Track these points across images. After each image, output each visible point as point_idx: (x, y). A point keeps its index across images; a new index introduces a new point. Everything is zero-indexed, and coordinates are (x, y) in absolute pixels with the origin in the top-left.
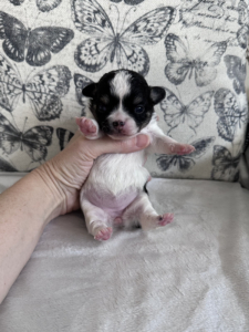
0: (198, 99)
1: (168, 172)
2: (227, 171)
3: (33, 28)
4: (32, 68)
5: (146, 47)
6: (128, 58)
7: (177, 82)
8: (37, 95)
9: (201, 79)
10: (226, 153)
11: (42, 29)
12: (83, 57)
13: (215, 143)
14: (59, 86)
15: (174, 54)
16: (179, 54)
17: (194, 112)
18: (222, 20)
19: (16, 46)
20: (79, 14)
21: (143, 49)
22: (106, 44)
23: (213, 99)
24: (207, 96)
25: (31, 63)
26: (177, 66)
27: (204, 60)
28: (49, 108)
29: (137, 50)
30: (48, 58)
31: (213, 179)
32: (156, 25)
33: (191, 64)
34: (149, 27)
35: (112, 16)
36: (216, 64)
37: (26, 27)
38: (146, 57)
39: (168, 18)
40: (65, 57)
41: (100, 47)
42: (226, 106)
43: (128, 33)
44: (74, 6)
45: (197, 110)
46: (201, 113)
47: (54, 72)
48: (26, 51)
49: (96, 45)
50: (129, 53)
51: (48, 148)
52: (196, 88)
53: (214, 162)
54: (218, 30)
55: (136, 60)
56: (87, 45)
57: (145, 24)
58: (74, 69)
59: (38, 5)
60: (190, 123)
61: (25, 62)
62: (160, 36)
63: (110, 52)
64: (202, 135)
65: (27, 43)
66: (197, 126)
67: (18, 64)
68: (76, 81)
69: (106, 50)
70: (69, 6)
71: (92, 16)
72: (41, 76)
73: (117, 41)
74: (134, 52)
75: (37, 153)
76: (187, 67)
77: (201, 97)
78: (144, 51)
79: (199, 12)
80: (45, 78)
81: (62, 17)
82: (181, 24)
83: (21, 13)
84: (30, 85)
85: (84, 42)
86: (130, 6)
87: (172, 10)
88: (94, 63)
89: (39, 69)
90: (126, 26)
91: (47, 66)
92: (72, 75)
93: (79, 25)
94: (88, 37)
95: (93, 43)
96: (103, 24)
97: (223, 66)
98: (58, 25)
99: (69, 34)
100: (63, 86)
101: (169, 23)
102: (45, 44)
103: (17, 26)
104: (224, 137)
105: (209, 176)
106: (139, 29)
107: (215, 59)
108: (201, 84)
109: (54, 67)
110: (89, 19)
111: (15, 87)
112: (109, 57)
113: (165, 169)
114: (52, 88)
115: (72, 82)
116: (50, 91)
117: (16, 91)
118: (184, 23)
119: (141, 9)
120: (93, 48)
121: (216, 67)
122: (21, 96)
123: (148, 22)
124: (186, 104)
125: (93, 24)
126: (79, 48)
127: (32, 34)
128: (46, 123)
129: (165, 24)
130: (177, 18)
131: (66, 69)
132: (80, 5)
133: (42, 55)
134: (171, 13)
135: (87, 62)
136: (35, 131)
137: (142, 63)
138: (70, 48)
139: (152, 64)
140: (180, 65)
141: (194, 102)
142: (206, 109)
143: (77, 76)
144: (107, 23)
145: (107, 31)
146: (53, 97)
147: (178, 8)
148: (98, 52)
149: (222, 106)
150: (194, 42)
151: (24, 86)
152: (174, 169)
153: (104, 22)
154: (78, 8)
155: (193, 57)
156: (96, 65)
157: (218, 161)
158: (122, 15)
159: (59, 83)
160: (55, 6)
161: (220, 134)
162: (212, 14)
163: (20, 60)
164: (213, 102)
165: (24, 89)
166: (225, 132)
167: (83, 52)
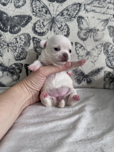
0: (95, 48)
1: (81, 85)
2: (112, 84)
3: (12, 16)
4: (12, 35)
5: (68, 23)
6: (59, 28)
7: (84, 40)
8: (15, 48)
9: (96, 38)
10: (111, 75)
11: (17, 16)
12: (36, 29)
13: (105, 70)
14: (25, 43)
15: (82, 26)
16: (84, 26)
17: (93, 54)
18: (106, 8)
19: (4, 25)
20: (35, 9)
21: (66, 24)
22: (48, 22)
23: (103, 48)
24: (100, 46)
25: (11, 33)
26: (83, 32)
27: (97, 28)
28: (20, 54)
29: (63, 24)
30: (19, 30)
31: (105, 88)
32: (72, 12)
33: (91, 31)
34: (69, 13)
35: (51, 9)
36: (103, 30)
37: (9, 15)
38: (68, 28)
39: (78, 9)
40: (28, 29)
41: (45, 24)
42: (109, 51)
43: (59, 16)
44: (32, 5)
45: (95, 53)
46: (97, 55)
47: (23, 37)
48: (9, 27)
49: (43, 23)
50: (59, 26)
51: (20, 74)
52: (94, 42)
53: (104, 79)
54: (104, 13)
55: (63, 29)
56: (38, 23)
57: (67, 12)
58: (32, 35)
59: (15, 5)
60: (91, 60)
61: (8, 32)
62: (74, 17)
63: (50, 26)
64: (98, 66)
65: (9, 23)
66: (95, 61)
67: (5, 33)
68: (33, 41)
69: (48, 25)
70: (30, 5)
71: (41, 9)
72: (16, 39)
73: (53, 21)
74: (62, 26)
75: (15, 77)
76: (89, 32)
77: (96, 47)
78: (67, 25)
79: (94, 5)
80: (18, 40)
81: (26, 10)
82: (84, 11)
83: (7, 9)
84: (11, 43)
85: (37, 22)
86: (59, 4)
87: (80, 5)
88: (42, 31)
89: (15, 35)
90: (58, 13)
91: (19, 34)
92: (32, 37)
93: (35, 14)
94: (39, 19)
95: (41, 22)
96: (46, 13)
97: (107, 31)
98: (24, 14)
99: (30, 18)
100: (27, 43)
101: (79, 11)
102: (18, 23)
103: (5, 15)
104: (109, 67)
105: (103, 87)
106: (64, 14)
107: (102, 28)
108: (96, 41)
109: (23, 34)
110: (39, 11)
111: (4, 45)
112: (49, 29)
113: (79, 84)
114: (22, 44)
115: (31, 41)
116: (21, 46)
117: (5, 47)
118: (86, 10)
119: (65, 5)
120: (42, 24)
121: (104, 32)
122: (7, 49)
123: (68, 11)
124: (89, 50)
125: (41, 13)
126: (35, 24)
127: (12, 19)
128: (19, 62)
129: (77, 11)
130: (83, 8)
131: (28, 35)
132: (35, 4)
133: (17, 28)
134: (80, 6)
135: (39, 31)
136: (14, 66)
137: (66, 31)
138: (30, 25)
139: (71, 31)
140: (85, 31)
141: (93, 49)
142: (99, 53)
143: (34, 38)
144: (48, 12)
145: (48, 16)
146: (22, 49)
147: (83, 4)
148: (44, 26)
149: (107, 51)
150: (92, 20)
151: (8, 44)
152: (84, 83)
153: (46, 11)
154: (34, 6)
155: (92, 27)
156: (43, 33)
157: (107, 79)
158: (55, 8)
159: (25, 42)
160: (23, 5)
161: (107, 65)
162: (100, 6)
163: (6, 31)
164: (103, 49)
165: (8, 46)
166: (110, 64)
167: (37, 26)
